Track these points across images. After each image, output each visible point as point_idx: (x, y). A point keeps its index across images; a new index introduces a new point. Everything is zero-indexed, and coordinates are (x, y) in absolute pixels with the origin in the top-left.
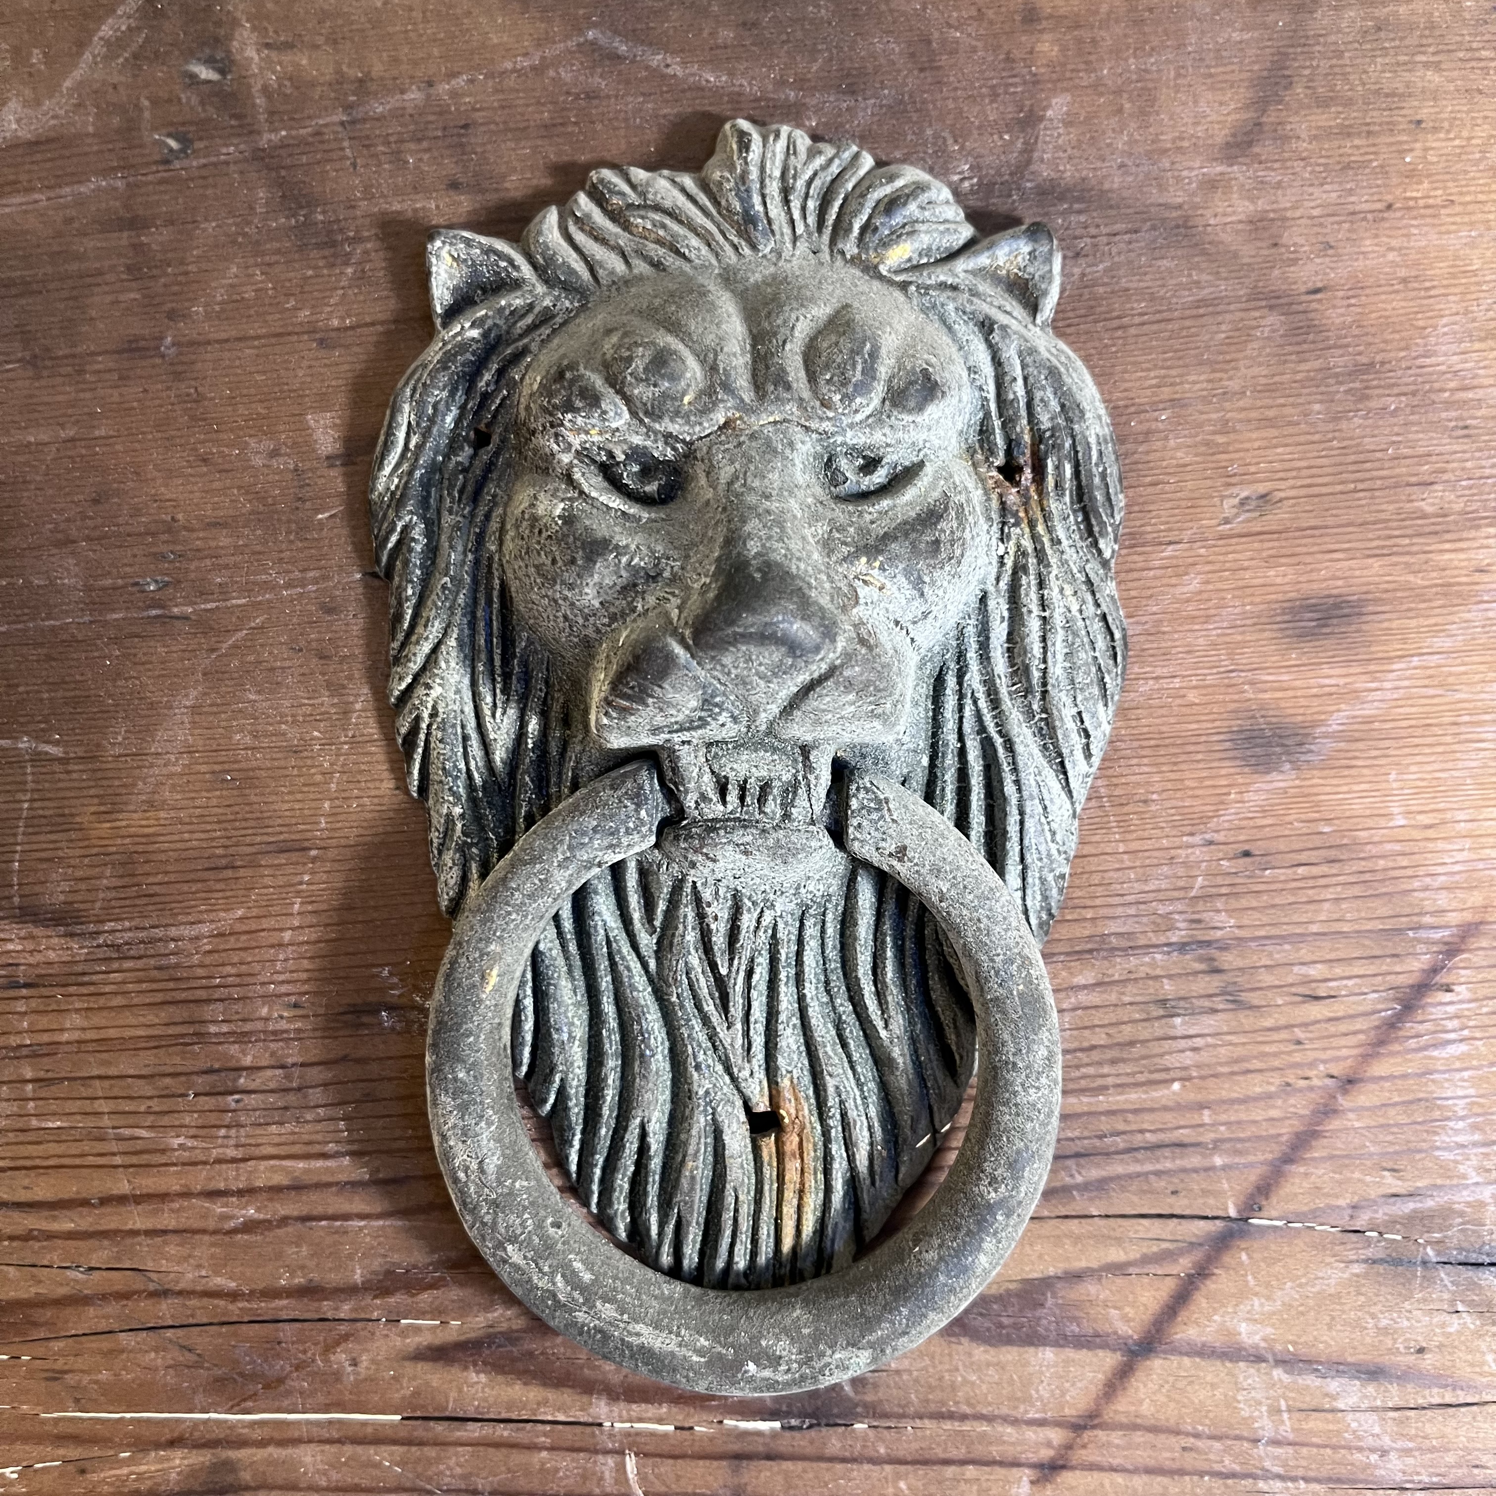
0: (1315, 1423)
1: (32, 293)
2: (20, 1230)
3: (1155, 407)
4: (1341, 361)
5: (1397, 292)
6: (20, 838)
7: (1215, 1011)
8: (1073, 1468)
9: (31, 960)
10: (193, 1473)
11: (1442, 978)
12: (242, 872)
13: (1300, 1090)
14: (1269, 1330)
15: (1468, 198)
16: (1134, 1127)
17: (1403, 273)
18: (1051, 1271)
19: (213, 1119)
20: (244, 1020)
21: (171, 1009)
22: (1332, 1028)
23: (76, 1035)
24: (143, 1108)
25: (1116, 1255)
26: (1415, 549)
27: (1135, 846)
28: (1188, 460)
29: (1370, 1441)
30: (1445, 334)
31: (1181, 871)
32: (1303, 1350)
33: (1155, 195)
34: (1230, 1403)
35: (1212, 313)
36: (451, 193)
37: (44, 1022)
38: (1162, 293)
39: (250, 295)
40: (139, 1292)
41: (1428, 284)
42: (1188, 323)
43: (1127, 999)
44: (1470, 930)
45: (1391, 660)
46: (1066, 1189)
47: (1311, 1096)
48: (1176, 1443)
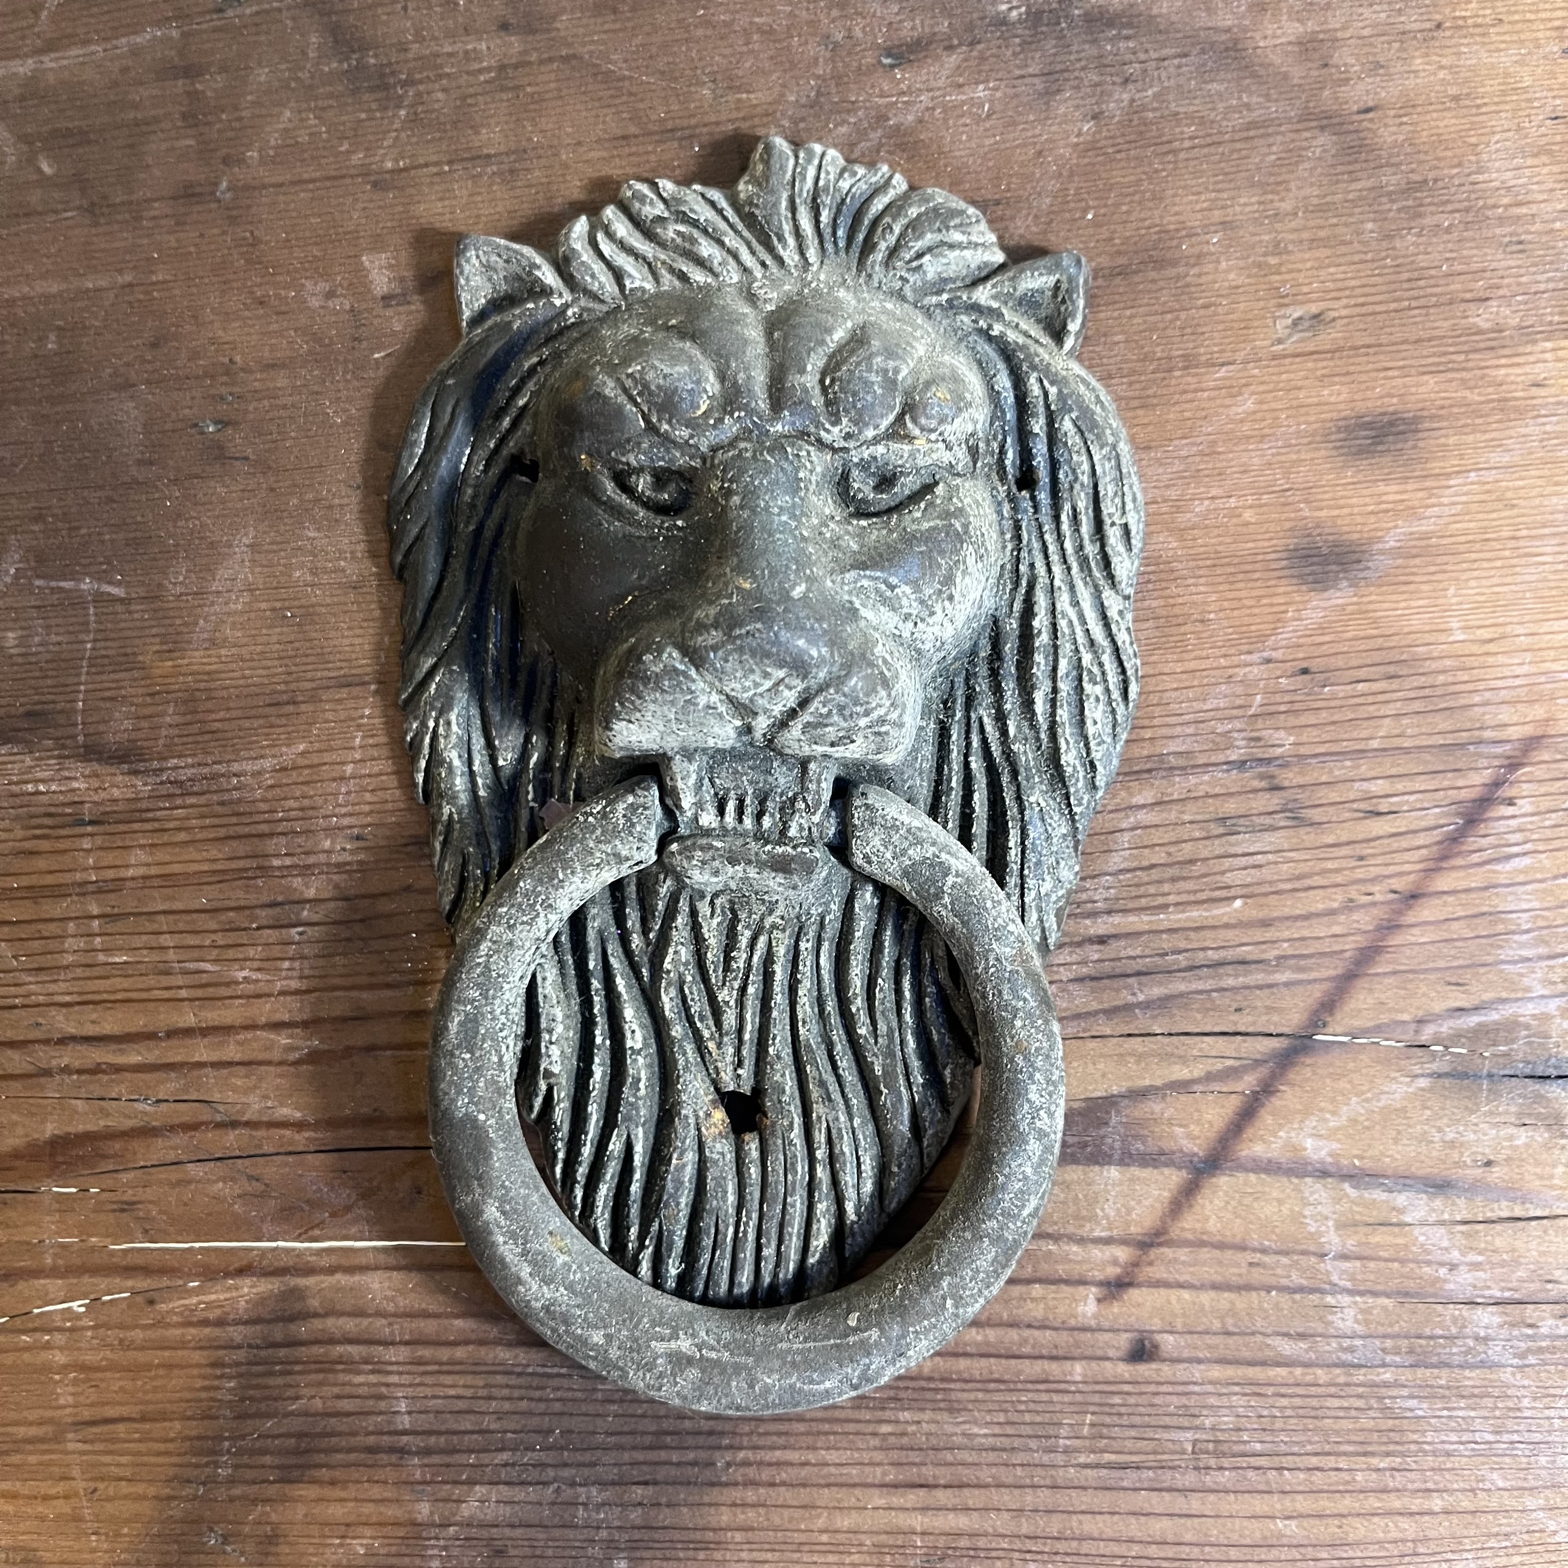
0: (1379, 1237)
1: (89, 142)
2: (89, 1064)
3: (1207, 229)
4: (1394, 179)
5: (1449, 109)
6: (83, 678)
7: (1274, 828)
8: (1139, 1285)
9: (96, 798)
10: (262, 1301)
11: (1506, 792)
12: (303, 707)
13: (1363, 906)
14: (1335, 1146)
15: (1517, 17)
16: (1195, 945)
17: (1453, 91)
18: (1115, 1090)
19: (276, 951)
20: (307, 853)
21: (234, 844)
22: (1395, 844)
23: (141, 871)
24: (207, 942)
25: (1181, 1073)
26: (1470, 364)
27: (1193, 665)
28: (1239, 282)
29: (1438, 1256)
30: (1497, 151)
31: (1239, 690)
32: (1368, 1164)
33: (1202, 19)
34: (1297, 1219)
35: (1262, 136)
36: (503, 34)
37: (109, 858)
38: (1212, 117)
39: (304, 138)
40: (206, 1123)
41: (1479, 102)
42: (1238, 145)
43: (1187, 818)
44: (1532, 743)
45: (1448, 475)
46: (1128, 1008)
47: (1375, 911)
48: (1243, 1258)
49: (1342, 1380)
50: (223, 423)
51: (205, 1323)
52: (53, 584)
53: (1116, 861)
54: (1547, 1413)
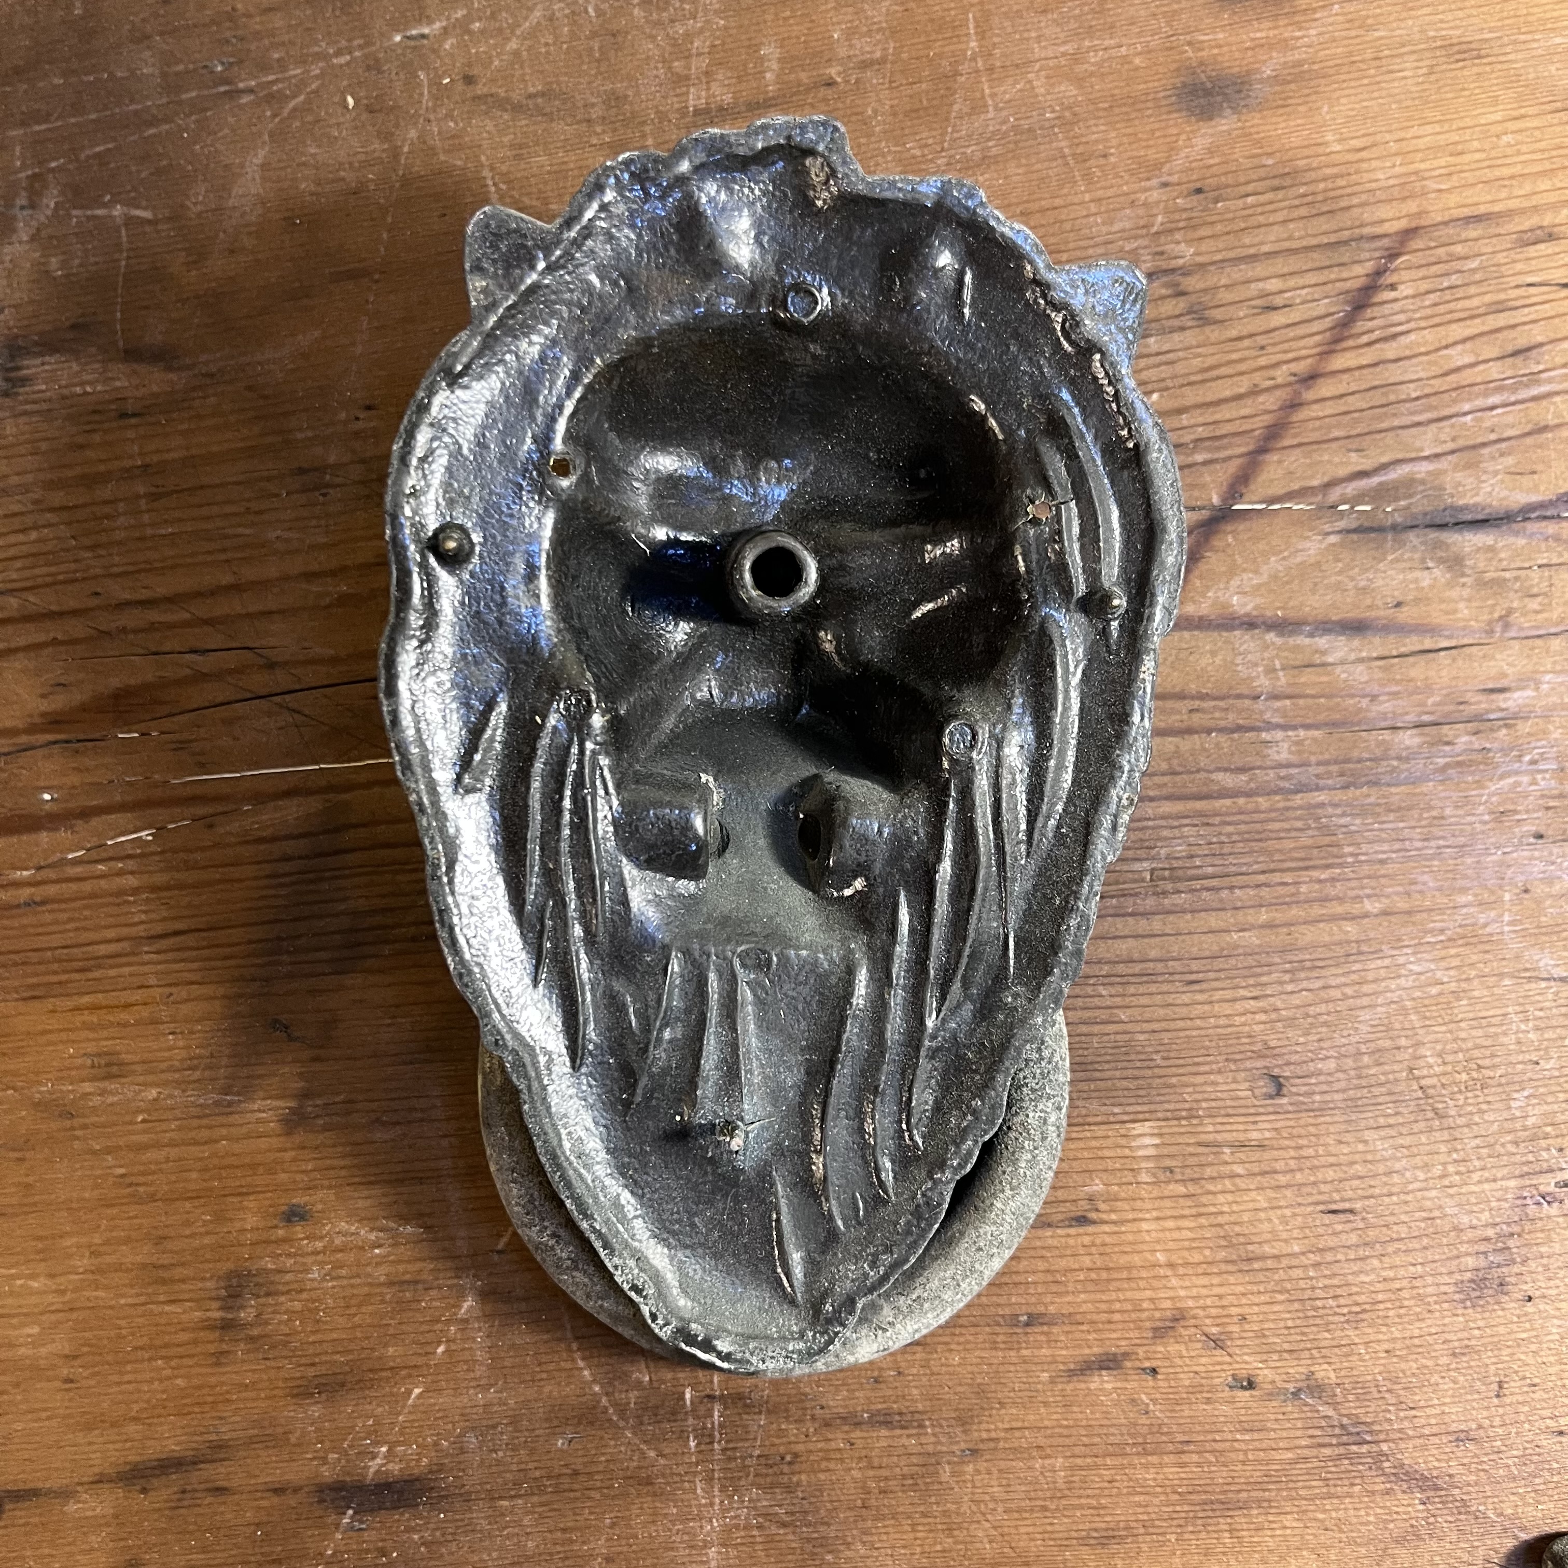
0: (1307, 677)
2: (143, 624)
6: (120, 292)
7: (1183, 329)
9: (138, 394)
10: (309, 816)
11: (1387, 279)
12: (316, 300)
13: (1268, 390)
14: (1259, 600)
19: (304, 513)
20: (326, 425)
21: (262, 423)
22: (1291, 333)
23: (181, 453)
24: (242, 510)
27: (1100, 193)
29: (1360, 689)
32: (1292, 615)
34: (1230, 667)
37: (152, 445)
40: (251, 667)
44: (1408, 234)
45: (1314, 10)
47: (1278, 393)
48: (1184, 706)
49: (1281, 805)
50: (229, 63)
51: (259, 840)
52: (89, 213)
54: (1469, 819)
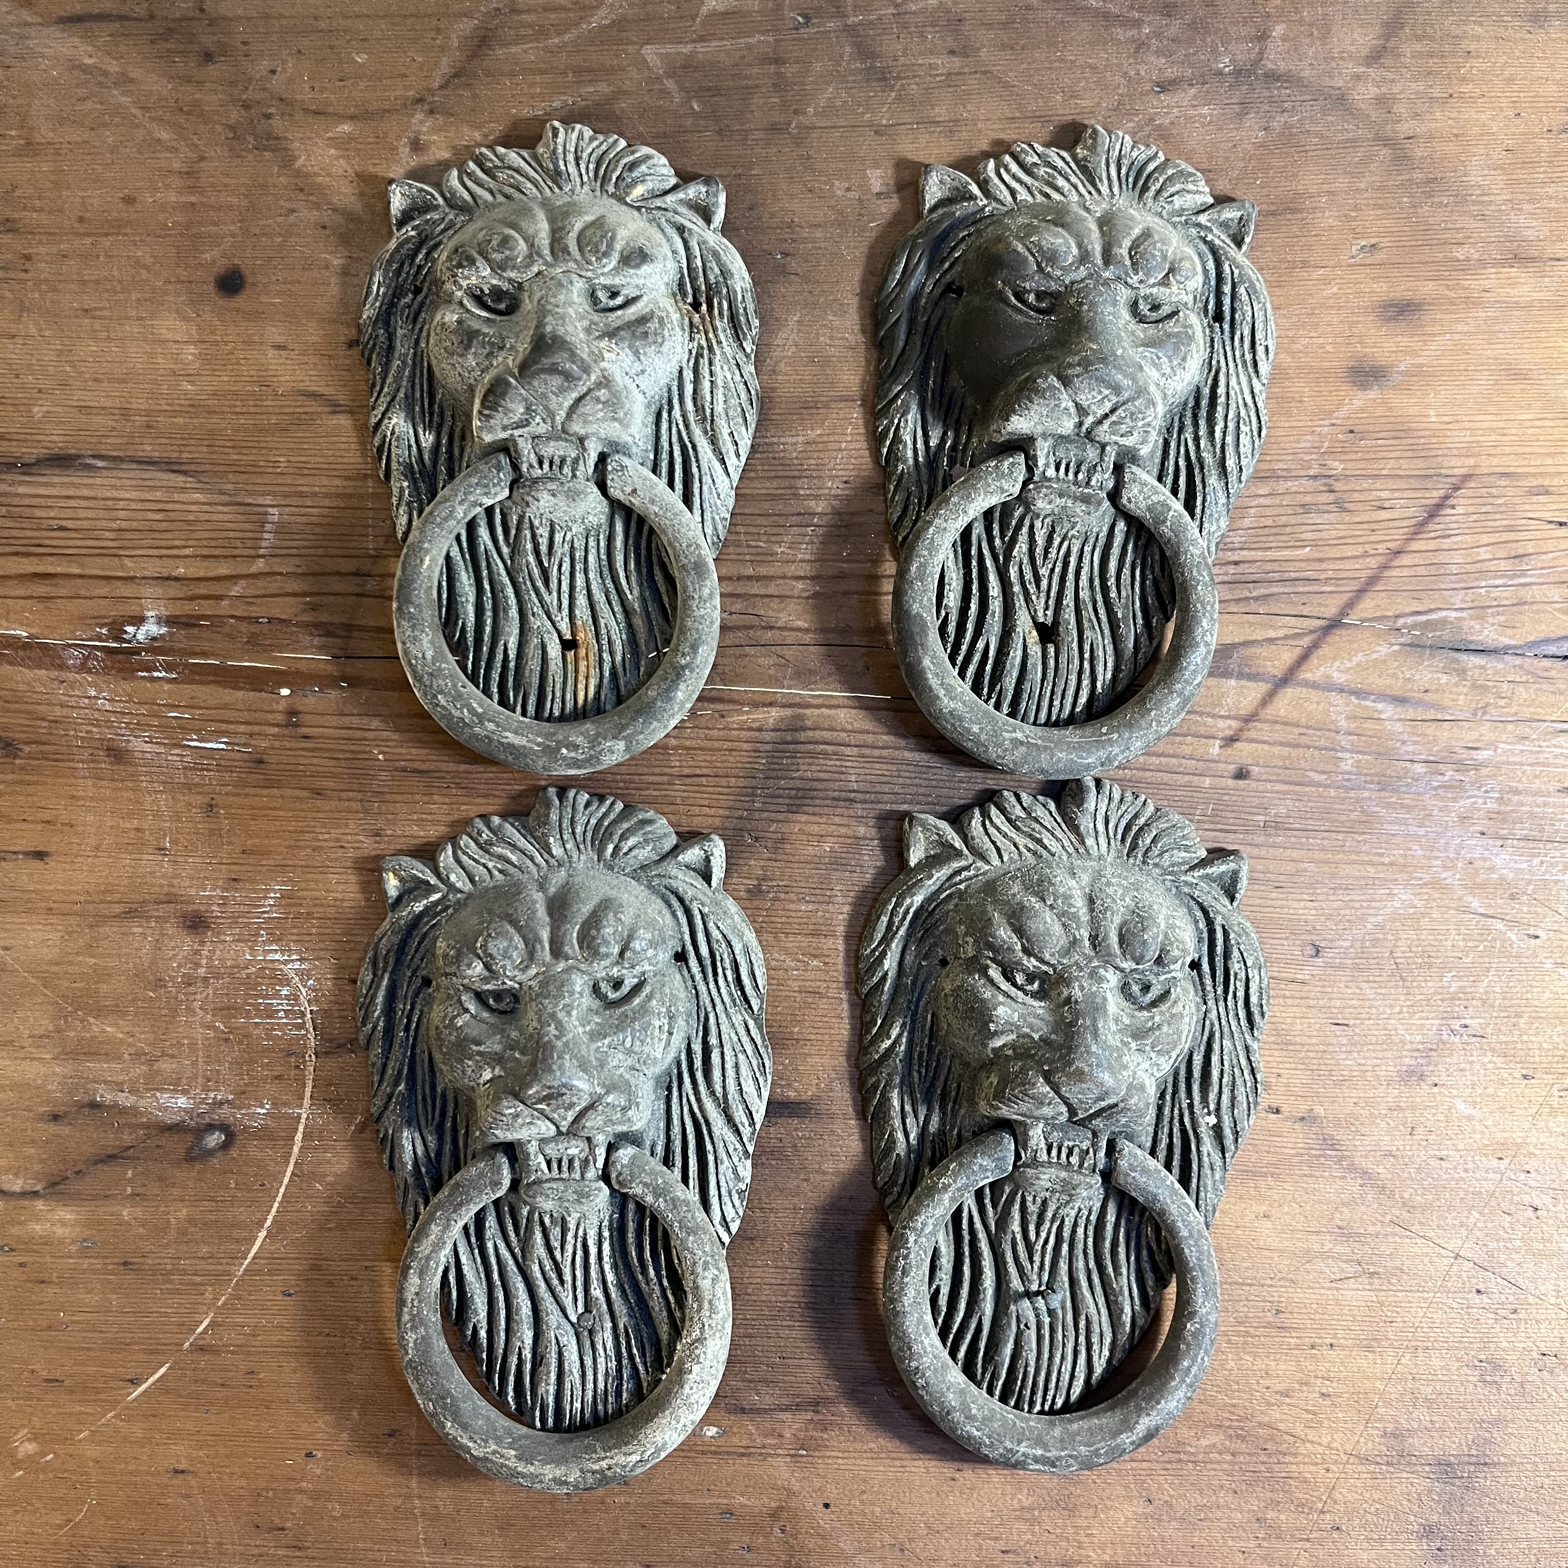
0: (1368, 724)
1: (720, 95)
3: (1320, 194)
4: (1420, 176)
5: (1452, 141)
7: (1330, 512)
8: (1242, 741)
10: (782, 719)
11: (1452, 501)
12: (821, 410)
13: (1372, 555)
14: (1348, 677)
15: (1492, 94)
16: (1285, 569)
17: (1455, 131)
18: (1237, 640)
19: (799, 539)
20: (818, 488)
21: (781, 480)
22: (1391, 524)
25: (1272, 634)
26: (1451, 277)
27: (1294, 424)
28: (1335, 224)
29: (1396, 736)
30: (1475, 165)
31: (1317, 438)
32: (1366, 688)
33: (1327, 82)
34: (1326, 712)
35: (1353, 147)
38: (1327, 134)
39: (838, 103)
40: (757, 626)
41: (1468, 138)
42: (1340, 151)
43: (1285, 503)
44: (1467, 477)
45: (1435, 335)
46: (1247, 599)
47: (1379, 558)
48: (1297, 731)
49: (1343, 795)
50: (786, 254)
51: (750, 729)
53: (1247, 522)
54: (1446, 818)
